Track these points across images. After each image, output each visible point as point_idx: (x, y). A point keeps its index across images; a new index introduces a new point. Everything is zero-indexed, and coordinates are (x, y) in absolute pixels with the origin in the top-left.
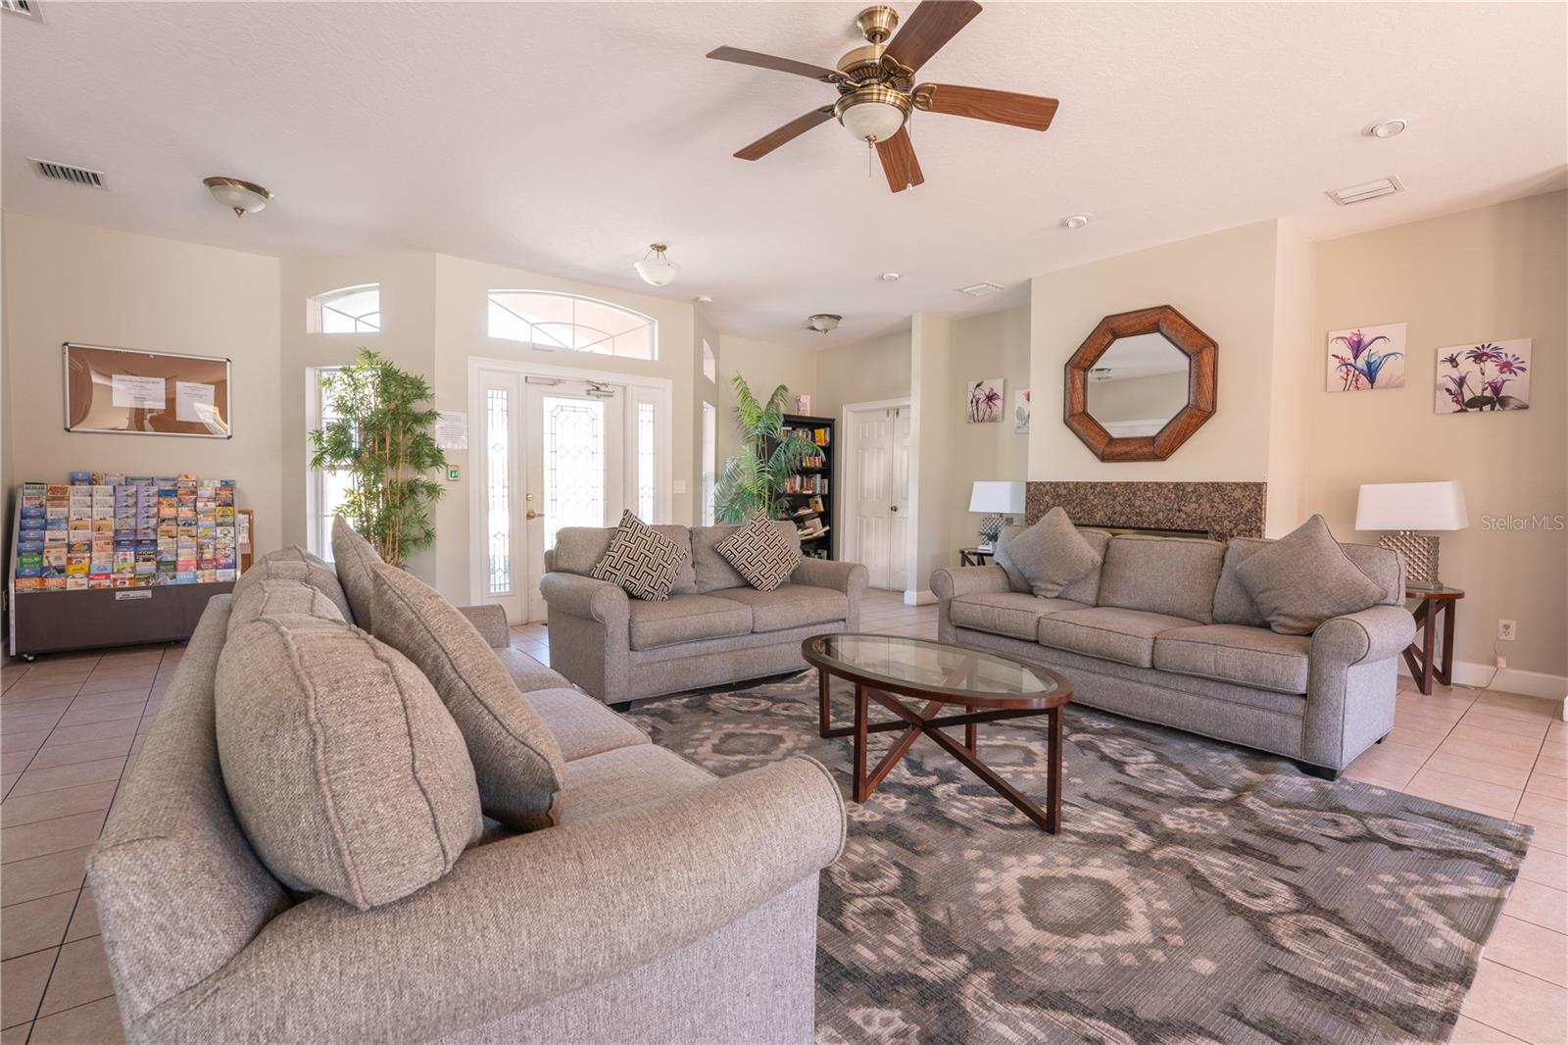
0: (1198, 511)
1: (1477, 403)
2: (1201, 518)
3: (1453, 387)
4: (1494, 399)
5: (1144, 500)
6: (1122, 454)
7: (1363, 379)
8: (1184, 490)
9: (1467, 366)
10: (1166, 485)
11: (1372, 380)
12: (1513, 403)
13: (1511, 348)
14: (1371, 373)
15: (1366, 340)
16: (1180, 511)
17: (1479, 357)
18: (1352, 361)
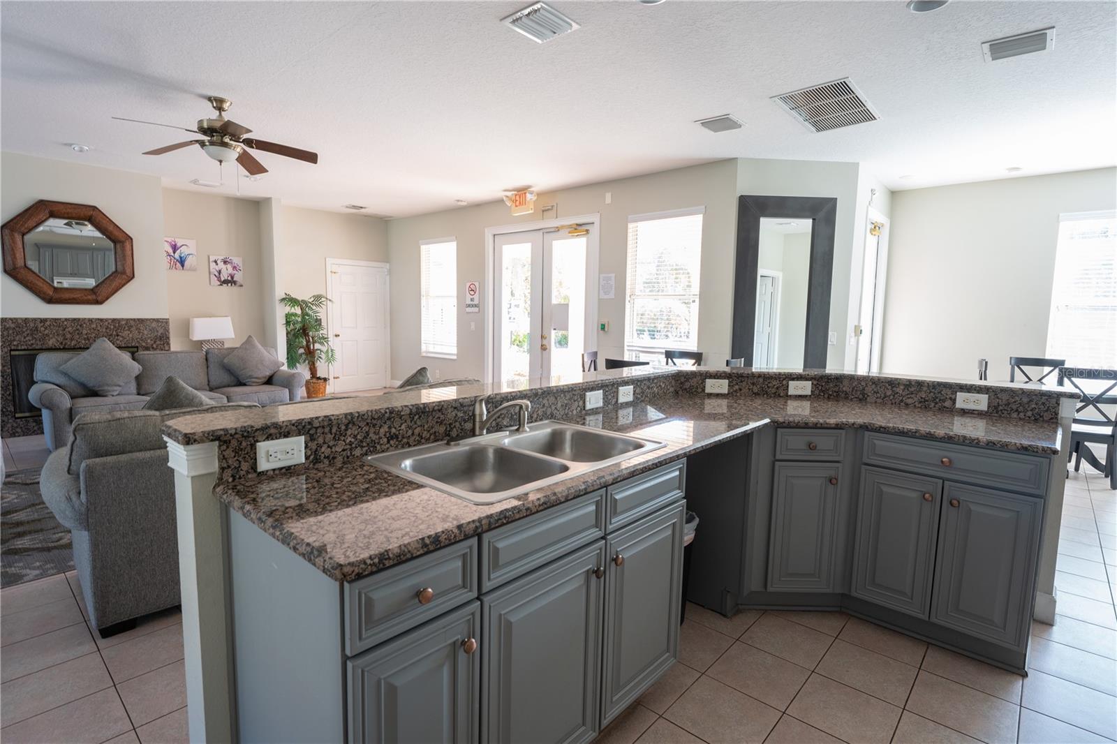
0: (131, 336)
1: (226, 282)
2: (133, 339)
3: (217, 274)
4: (231, 281)
5: (90, 330)
6: (69, 299)
7: (178, 264)
8: (119, 323)
9: (221, 265)
10: (107, 320)
11: (183, 266)
12: (238, 284)
13: (237, 261)
14: (182, 262)
15: (179, 245)
16: (118, 335)
17: (225, 262)
18: (173, 254)
